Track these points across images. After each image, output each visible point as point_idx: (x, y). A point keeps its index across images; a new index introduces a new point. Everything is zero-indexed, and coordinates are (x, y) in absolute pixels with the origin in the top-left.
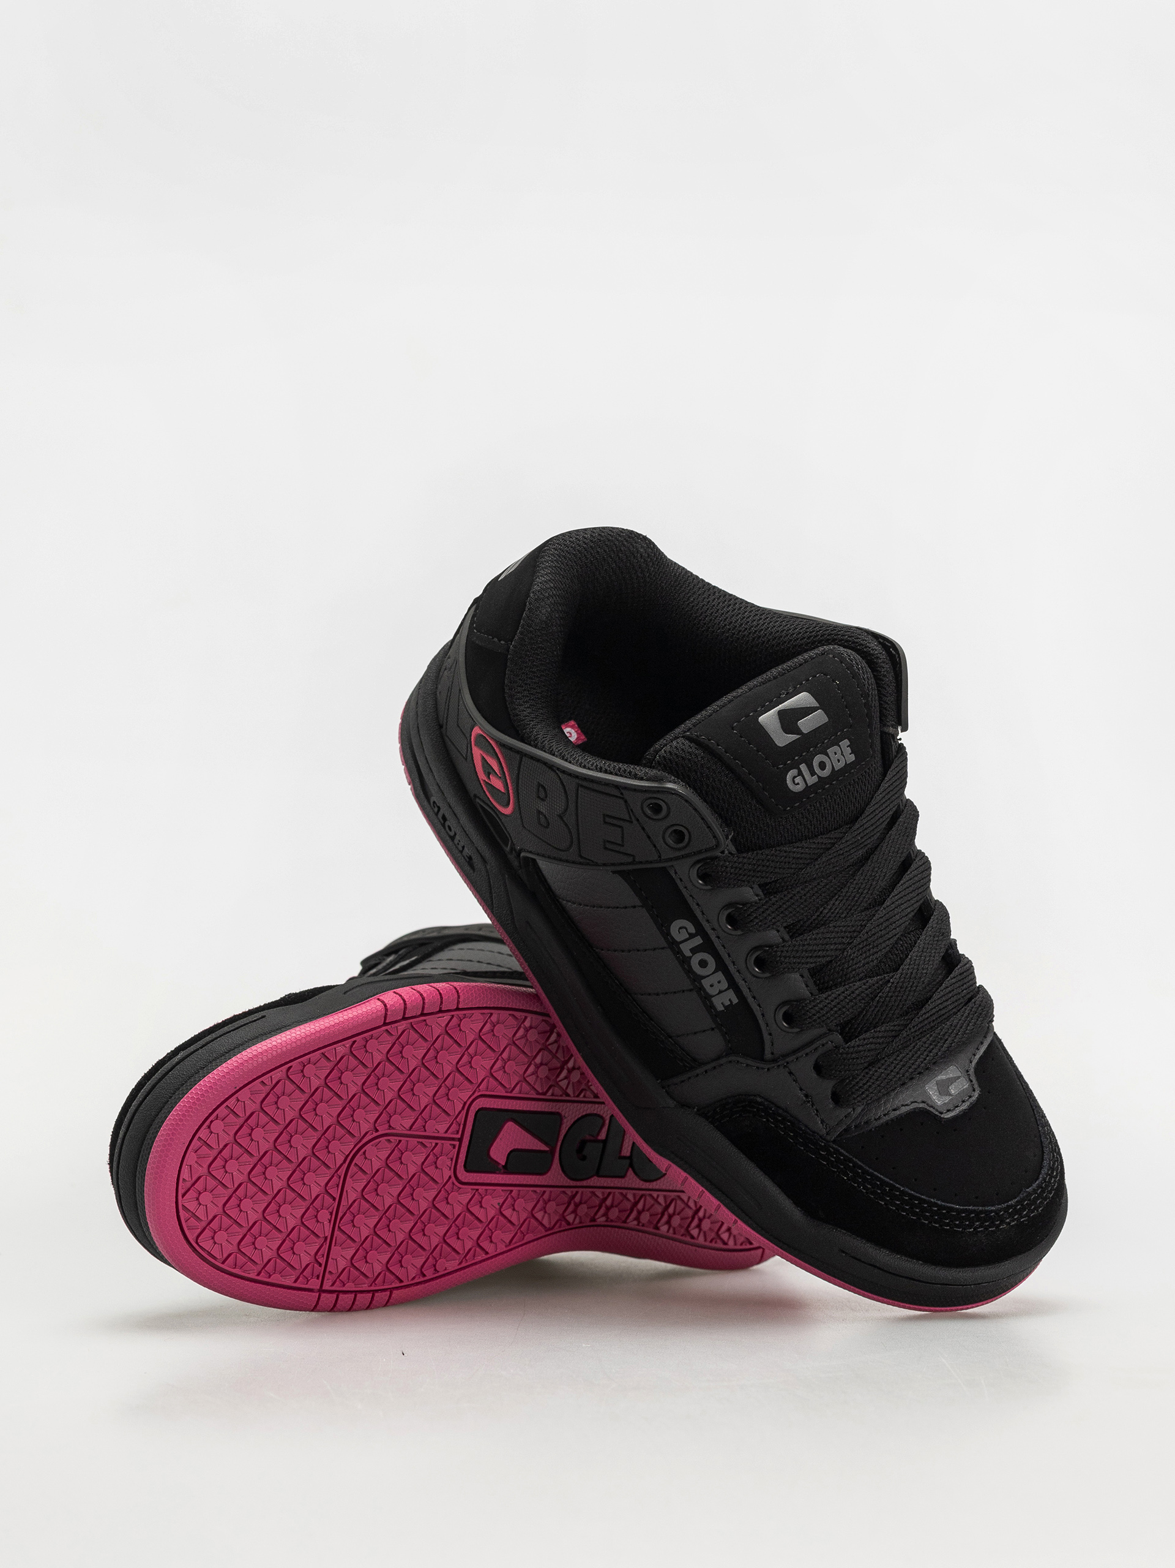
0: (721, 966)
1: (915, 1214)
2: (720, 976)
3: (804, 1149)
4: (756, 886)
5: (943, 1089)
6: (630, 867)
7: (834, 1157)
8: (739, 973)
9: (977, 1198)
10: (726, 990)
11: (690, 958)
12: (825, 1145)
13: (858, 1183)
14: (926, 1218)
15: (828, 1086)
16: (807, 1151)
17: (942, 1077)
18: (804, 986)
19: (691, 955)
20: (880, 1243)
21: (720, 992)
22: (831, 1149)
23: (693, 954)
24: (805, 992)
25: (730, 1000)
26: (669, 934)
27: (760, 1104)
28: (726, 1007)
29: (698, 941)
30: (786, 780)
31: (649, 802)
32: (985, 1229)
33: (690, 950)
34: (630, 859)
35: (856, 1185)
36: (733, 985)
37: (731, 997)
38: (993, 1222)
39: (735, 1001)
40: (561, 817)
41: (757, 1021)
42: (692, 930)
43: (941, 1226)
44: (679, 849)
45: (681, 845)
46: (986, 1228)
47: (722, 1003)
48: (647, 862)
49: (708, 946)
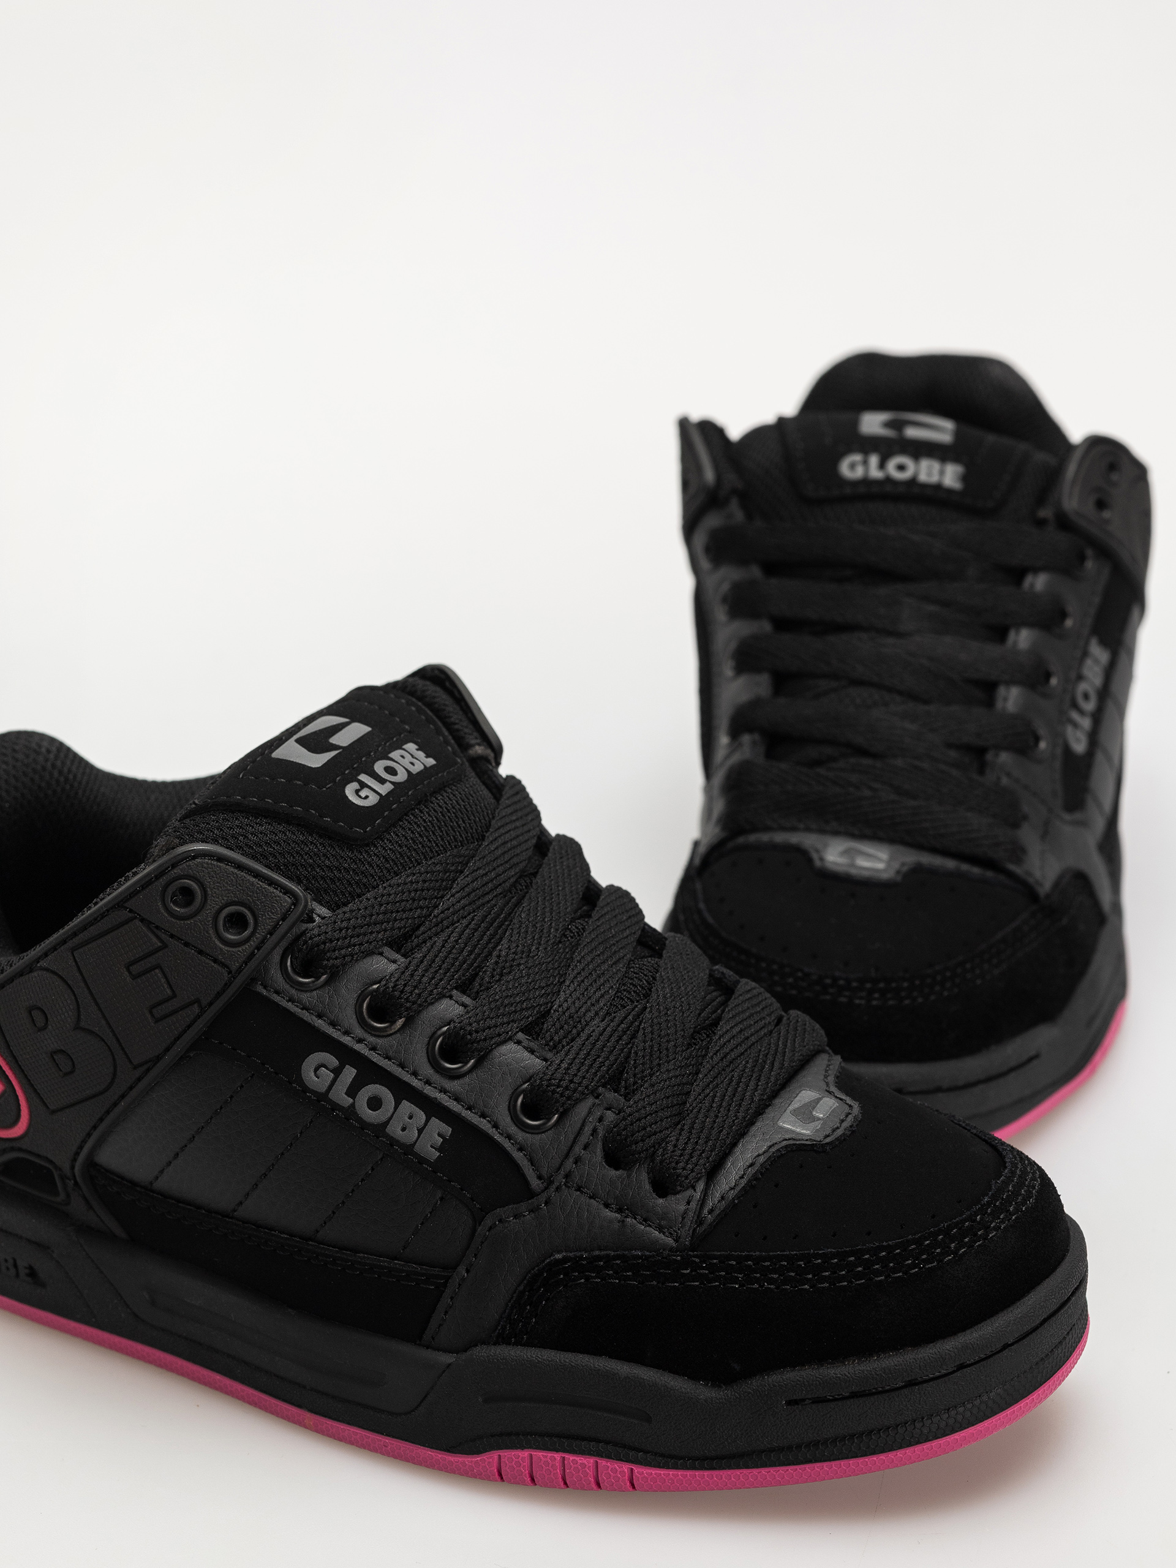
0: (403, 1091)
1: (859, 1276)
2: (406, 1106)
3: (658, 1283)
4: (386, 950)
5: (805, 1114)
6: (200, 1025)
7: (704, 1268)
8: (430, 1084)
9: (933, 1217)
10: (426, 1124)
11: (353, 1105)
12: (682, 1258)
13: (757, 1280)
14: (878, 1273)
15: (642, 1178)
16: (663, 1284)
17: (796, 1104)
18: (526, 1054)
19: (351, 1100)
20: (838, 1355)
21: (420, 1131)
22: (694, 1259)
23: (353, 1098)
24: (534, 1063)
25: (439, 1135)
26: (305, 1089)
27: (565, 1260)
28: (440, 1149)
29: (350, 1073)
30: (347, 797)
31: (171, 890)
32: (968, 1248)
33: (346, 1094)
34: (196, 1009)
35: (756, 1286)
36: (433, 1109)
37: (438, 1128)
38: (976, 1235)
39: (448, 1130)
40: (77, 1027)
41: (490, 1139)
42: (334, 1062)
43: (905, 1273)
44: (247, 940)
45: (246, 933)
46: (970, 1246)
47: (432, 1146)
48: (219, 995)
49: (369, 1072)
